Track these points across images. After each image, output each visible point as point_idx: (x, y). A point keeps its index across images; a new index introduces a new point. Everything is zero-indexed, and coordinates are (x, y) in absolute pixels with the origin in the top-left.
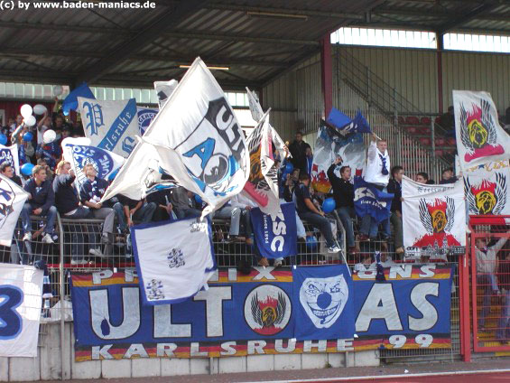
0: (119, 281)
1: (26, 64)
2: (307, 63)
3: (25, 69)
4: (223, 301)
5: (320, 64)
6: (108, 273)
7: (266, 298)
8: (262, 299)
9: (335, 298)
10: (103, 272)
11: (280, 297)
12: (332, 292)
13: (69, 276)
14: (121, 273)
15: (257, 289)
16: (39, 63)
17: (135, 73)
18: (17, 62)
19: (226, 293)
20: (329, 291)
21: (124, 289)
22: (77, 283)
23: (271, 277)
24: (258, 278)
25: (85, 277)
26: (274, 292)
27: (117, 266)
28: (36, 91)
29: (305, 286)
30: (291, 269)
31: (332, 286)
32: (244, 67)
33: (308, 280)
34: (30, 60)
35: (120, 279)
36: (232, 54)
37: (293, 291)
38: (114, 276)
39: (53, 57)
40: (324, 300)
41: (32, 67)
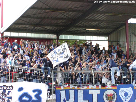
0: (68, 88)
1: (45, 29)
2: (121, 28)
3: (45, 30)
4: (97, 94)
5: (125, 29)
6: (66, 86)
7: (110, 93)
8: (108, 94)
9: (129, 94)
10: (64, 86)
11: (113, 93)
12: (128, 92)
13: (55, 87)
14: (69, 86)
15: (107, 91)
16: (48, 28)
17: (74, 31)
18: (42, 28)
19: (98, 92)
20: (127, 92)
21: (70, 90)
22: (57, 89)
23: (111, 88)
24: (107, 88)
25: (59, 87)
26: (112, 92)
27: (68, 84)
28: (47, 36)
29: (120, 90)
30: (116, 85)
31: (128, 90)
32: (104, 29)
33: (121, 88)
34: (46, 28)
35: (69, 87)
36: (101, 26)
37: (117, 91)
38: (67, 87)
39: (52, 27)
40: (126, 94)
41: (46, 30)
